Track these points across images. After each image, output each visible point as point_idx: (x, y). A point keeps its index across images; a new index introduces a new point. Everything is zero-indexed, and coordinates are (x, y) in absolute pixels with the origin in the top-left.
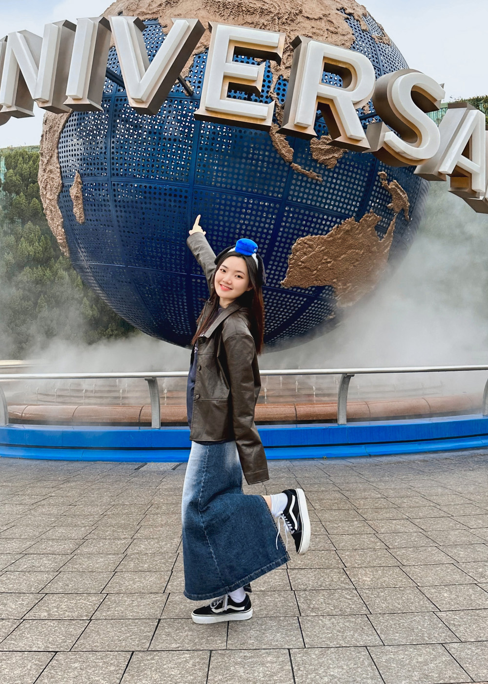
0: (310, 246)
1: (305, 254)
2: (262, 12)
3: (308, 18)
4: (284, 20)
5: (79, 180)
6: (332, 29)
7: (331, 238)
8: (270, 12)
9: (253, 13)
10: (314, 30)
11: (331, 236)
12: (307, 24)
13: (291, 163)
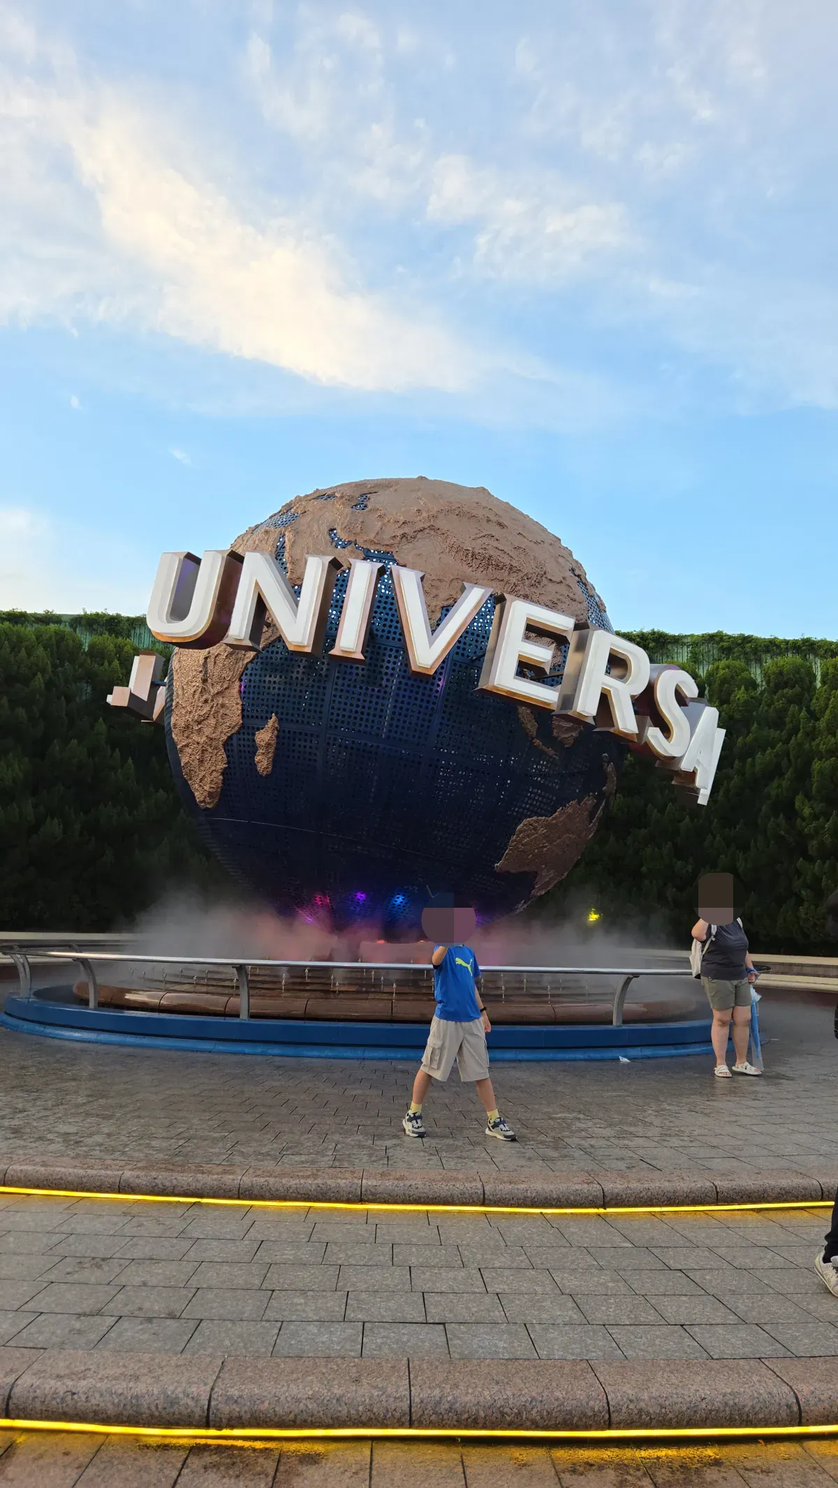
0: (535, 829)
1: (528, 836)
2: (511, 569)
3: (551, 580)
4: (533, 582)
5: (277, 725)
6: (571, 595)
7: (554, 822)
8: (519, 570)
9: (502, 569)
10: (558, 597)
11: (554, 819)
12: (551, 587)
13: (533, 739)
